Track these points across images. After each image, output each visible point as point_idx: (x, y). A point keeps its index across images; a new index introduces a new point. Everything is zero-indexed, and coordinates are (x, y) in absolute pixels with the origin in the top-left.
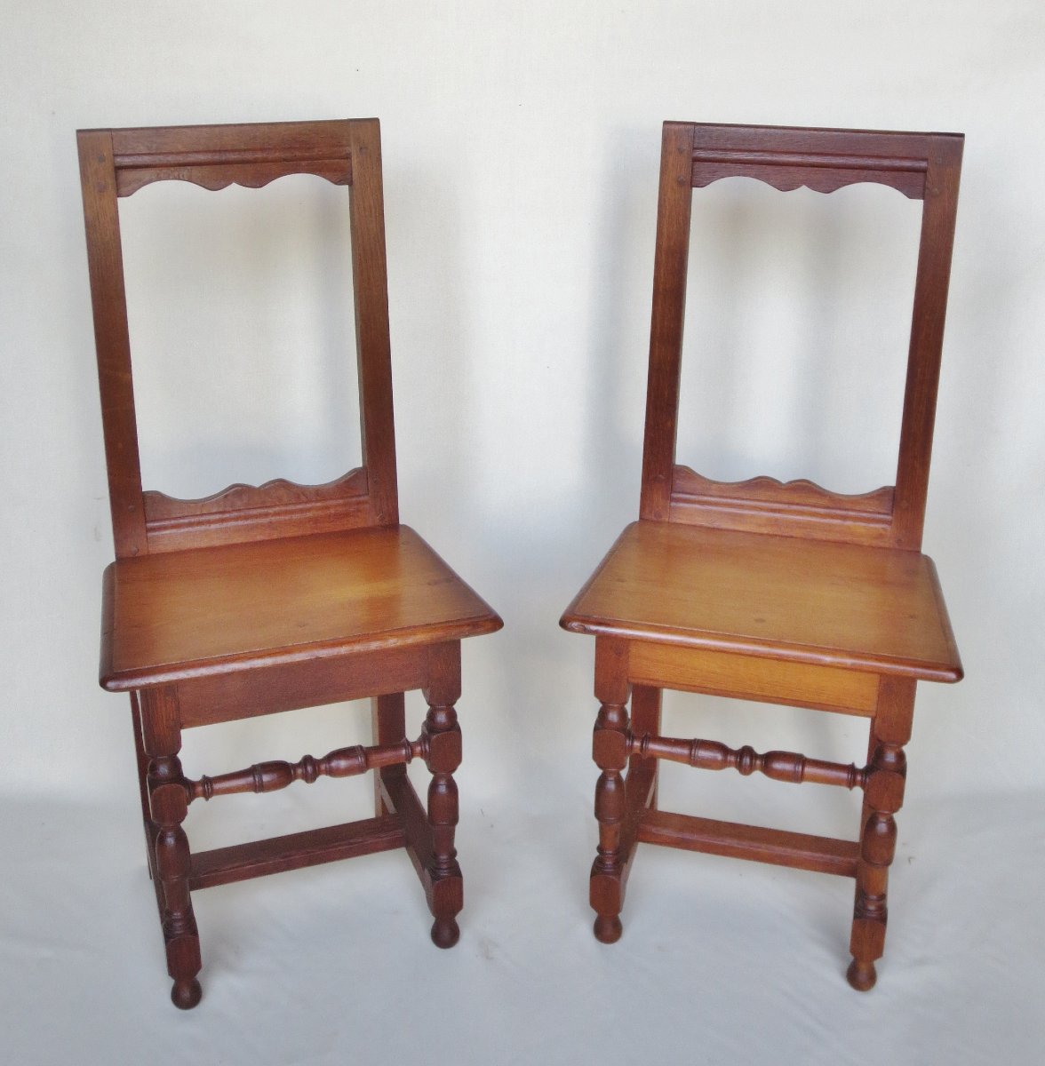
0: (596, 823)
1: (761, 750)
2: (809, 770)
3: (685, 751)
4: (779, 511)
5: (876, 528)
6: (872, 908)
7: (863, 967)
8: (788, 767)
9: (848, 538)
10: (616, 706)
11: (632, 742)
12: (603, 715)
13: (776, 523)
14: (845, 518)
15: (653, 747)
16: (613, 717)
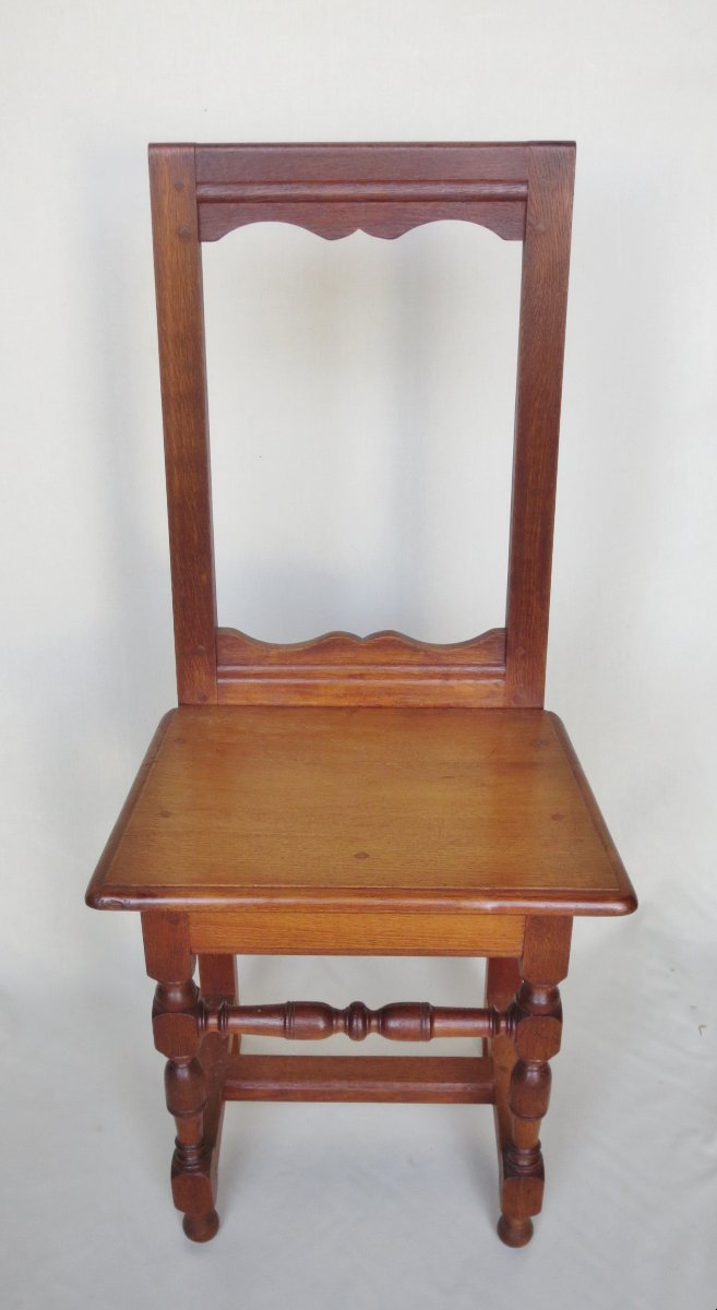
0: (171, 1119)
1: (374, 1005)
2: (438, 1024)
3: (277, 1022)
4: (361, 676)
5: (485, 685)
6: (524, 1163)
7: (517, 1223)
8: (412, 1024)
9: (451, 701)
10: (178, 983)
11: (206, 1020)
12: (161, 993)
13: (358, 692)
14: (447, 676)
15: (234, 1021)
16: (176, 996)
